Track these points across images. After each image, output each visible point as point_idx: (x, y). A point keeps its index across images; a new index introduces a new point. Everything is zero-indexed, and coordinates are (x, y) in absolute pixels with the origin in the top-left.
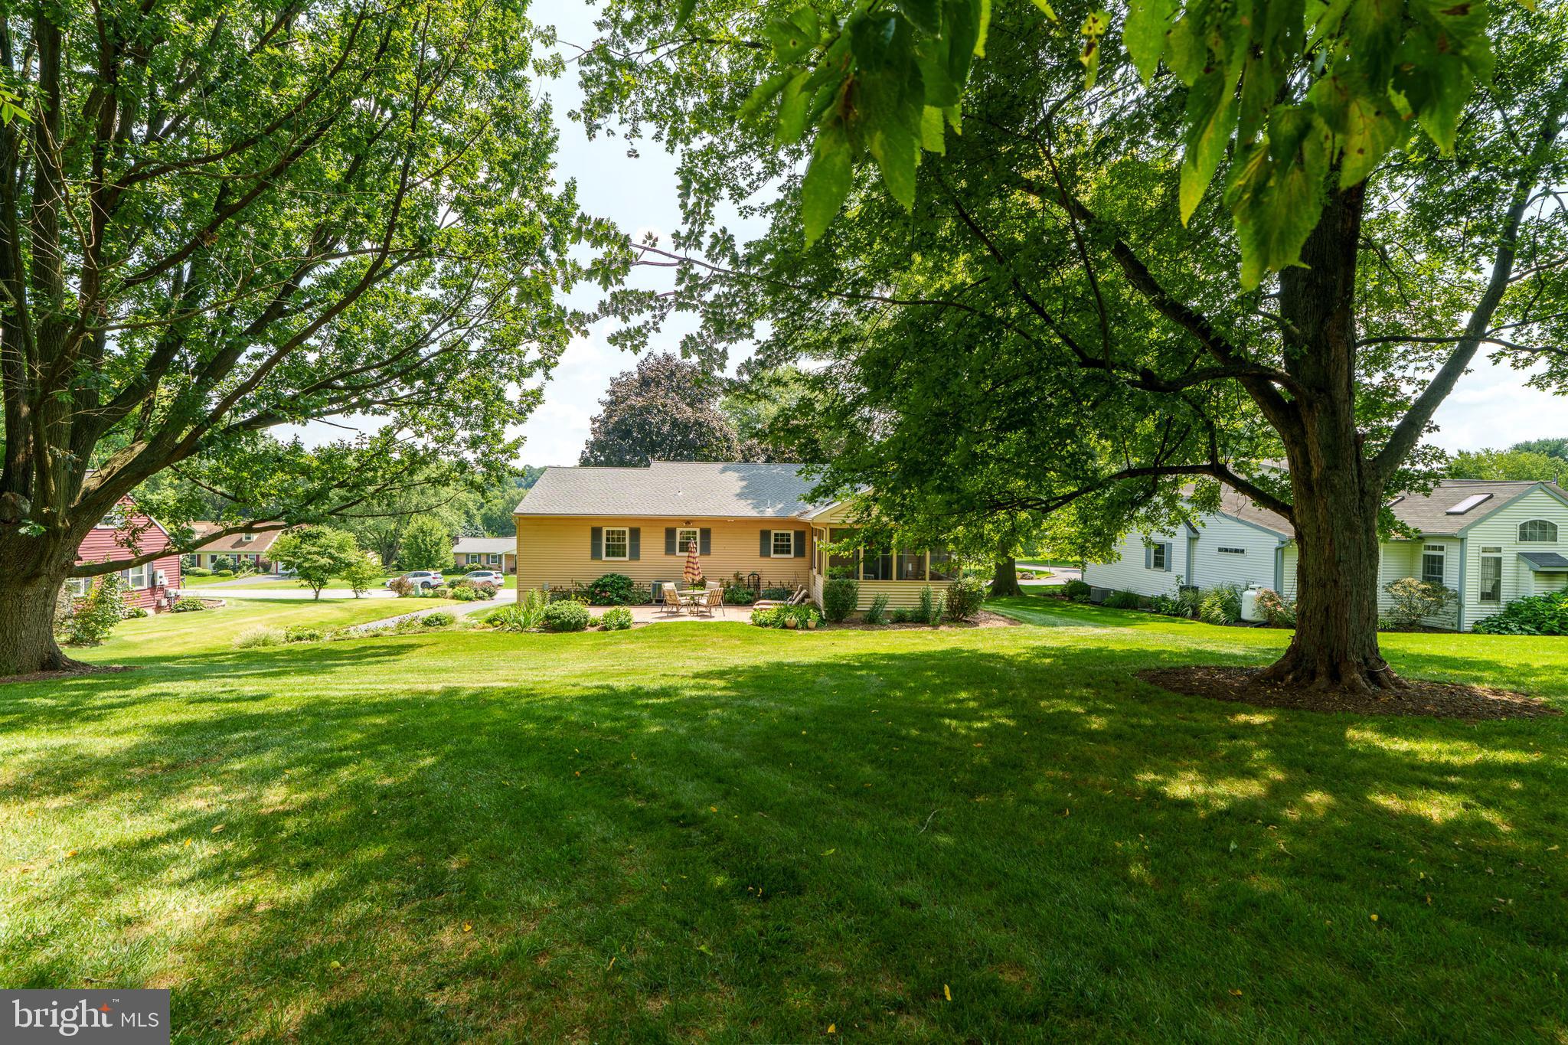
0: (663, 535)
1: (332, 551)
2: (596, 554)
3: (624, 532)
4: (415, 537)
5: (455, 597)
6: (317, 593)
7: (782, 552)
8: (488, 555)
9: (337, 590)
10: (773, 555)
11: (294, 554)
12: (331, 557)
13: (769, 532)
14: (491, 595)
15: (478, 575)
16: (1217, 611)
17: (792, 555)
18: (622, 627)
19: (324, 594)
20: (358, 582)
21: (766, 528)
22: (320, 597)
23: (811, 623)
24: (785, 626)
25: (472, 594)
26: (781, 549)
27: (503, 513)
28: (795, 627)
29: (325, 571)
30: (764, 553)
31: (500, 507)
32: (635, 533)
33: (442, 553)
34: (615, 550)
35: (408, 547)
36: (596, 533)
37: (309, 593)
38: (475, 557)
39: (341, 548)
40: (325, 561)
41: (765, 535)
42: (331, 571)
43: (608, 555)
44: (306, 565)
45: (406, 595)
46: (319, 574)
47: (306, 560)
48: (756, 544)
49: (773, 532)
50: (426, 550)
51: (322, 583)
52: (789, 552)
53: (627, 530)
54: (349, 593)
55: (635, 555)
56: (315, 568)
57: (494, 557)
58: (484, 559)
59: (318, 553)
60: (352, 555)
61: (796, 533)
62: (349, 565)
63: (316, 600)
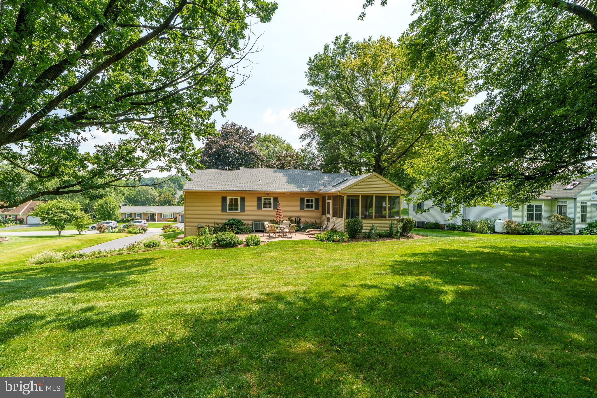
0: (256, 200)
1: (69, 211)
2: (224, 210)
3: (237, 199)
4: (102, 206)
5: (129, 232)
6: (60, 232)
7: (309, 208)
8: (135, 214)
9: (70, 230)
10: (305, 209)
11: (48, 213)
12: (68, 214)
13: (304, 199)
14: (145, 231)
15: (135, 222)
16: (486, 229)
17: (314, 209)
18: (257, 244)
19: (63, 233)
20: (80, 227)
21: (302, 196)
22: (61, 234)
23: (346, 240)
24: (334, 241)
25: (138, 231)
26: (309, 206)
27: (135, 196)
28: (339, 241)
29: (65, 221)
30: (302, 208)
31: (134, 193)
32: (243, 199)
33: (116, 213)
34: (233, 208)
35: (99, 210)
36: (224, 199)
37: (55, 233)
38: (129, 215)
39: (73, 210)
40: (65, 216)
41: (302, 200)
42: (67, 221)
43: (229, 210)
44: (55, 218)
45: (103, 232)
46: (62, 223)
47: (55, 216)
48: (297, 204)
49: (305, 199)
50: (108, 212)
51: (63, 227)
52: (312, 207)
53: (239, 198)
54: (76, 232)
55: (243, 210)
56: (60, 220)
57: (138, 215)
58: (133, 216)
59: (61, 213)
60: (79, 213)
61: (315, 199)
62: (77, 218)
63: (59, 236)
